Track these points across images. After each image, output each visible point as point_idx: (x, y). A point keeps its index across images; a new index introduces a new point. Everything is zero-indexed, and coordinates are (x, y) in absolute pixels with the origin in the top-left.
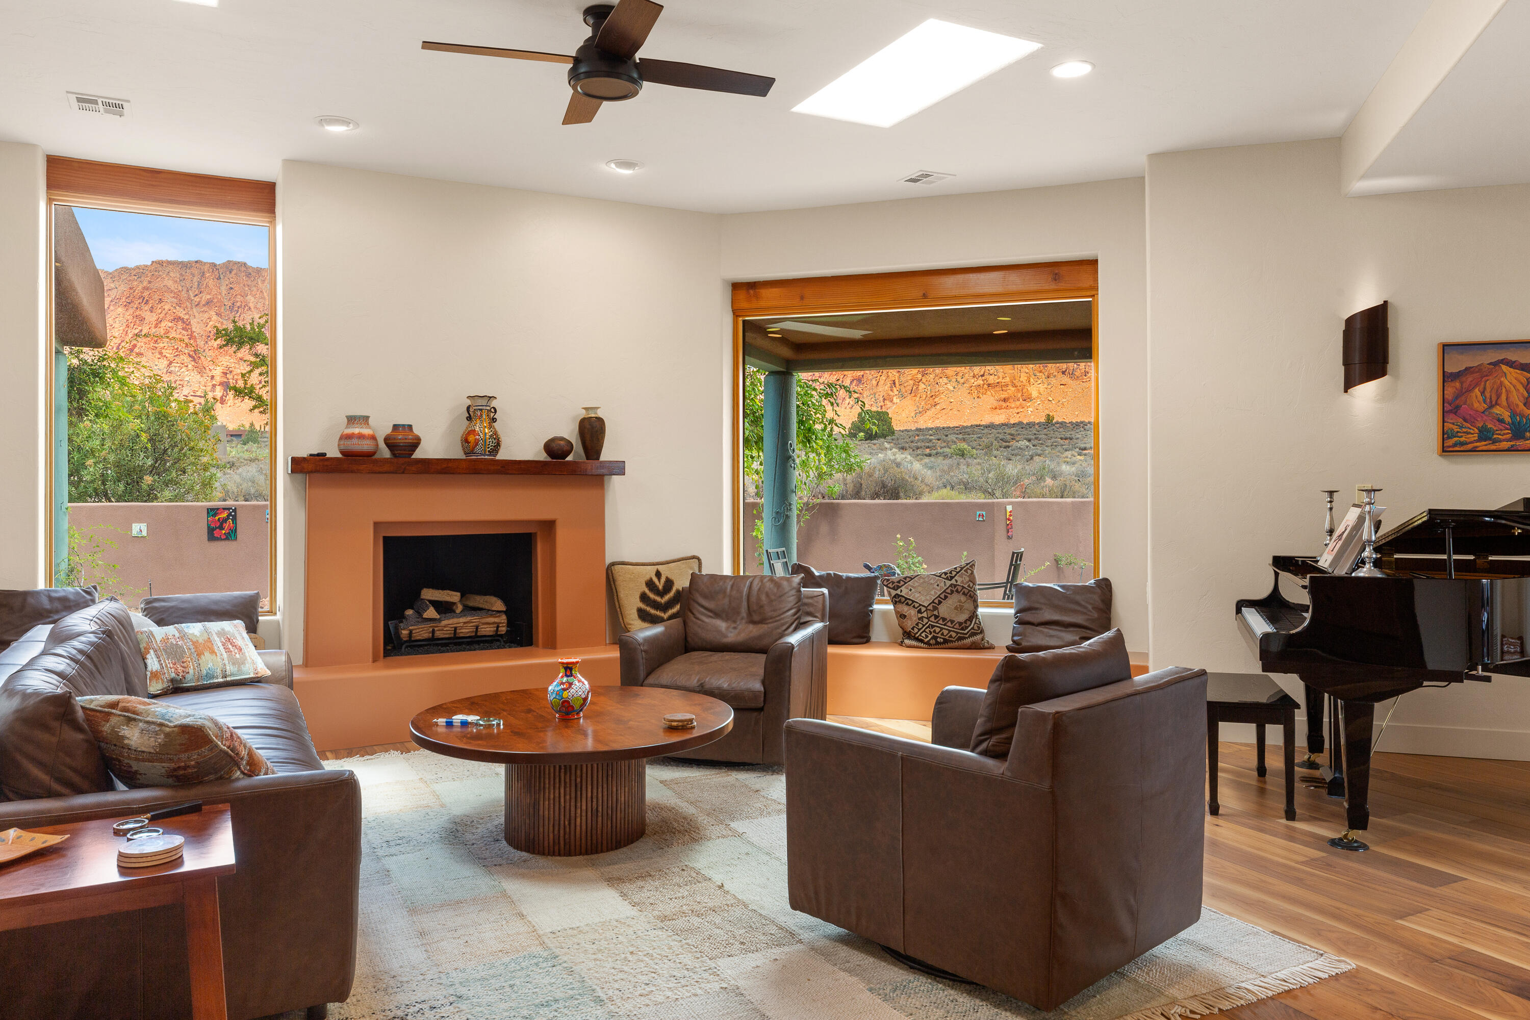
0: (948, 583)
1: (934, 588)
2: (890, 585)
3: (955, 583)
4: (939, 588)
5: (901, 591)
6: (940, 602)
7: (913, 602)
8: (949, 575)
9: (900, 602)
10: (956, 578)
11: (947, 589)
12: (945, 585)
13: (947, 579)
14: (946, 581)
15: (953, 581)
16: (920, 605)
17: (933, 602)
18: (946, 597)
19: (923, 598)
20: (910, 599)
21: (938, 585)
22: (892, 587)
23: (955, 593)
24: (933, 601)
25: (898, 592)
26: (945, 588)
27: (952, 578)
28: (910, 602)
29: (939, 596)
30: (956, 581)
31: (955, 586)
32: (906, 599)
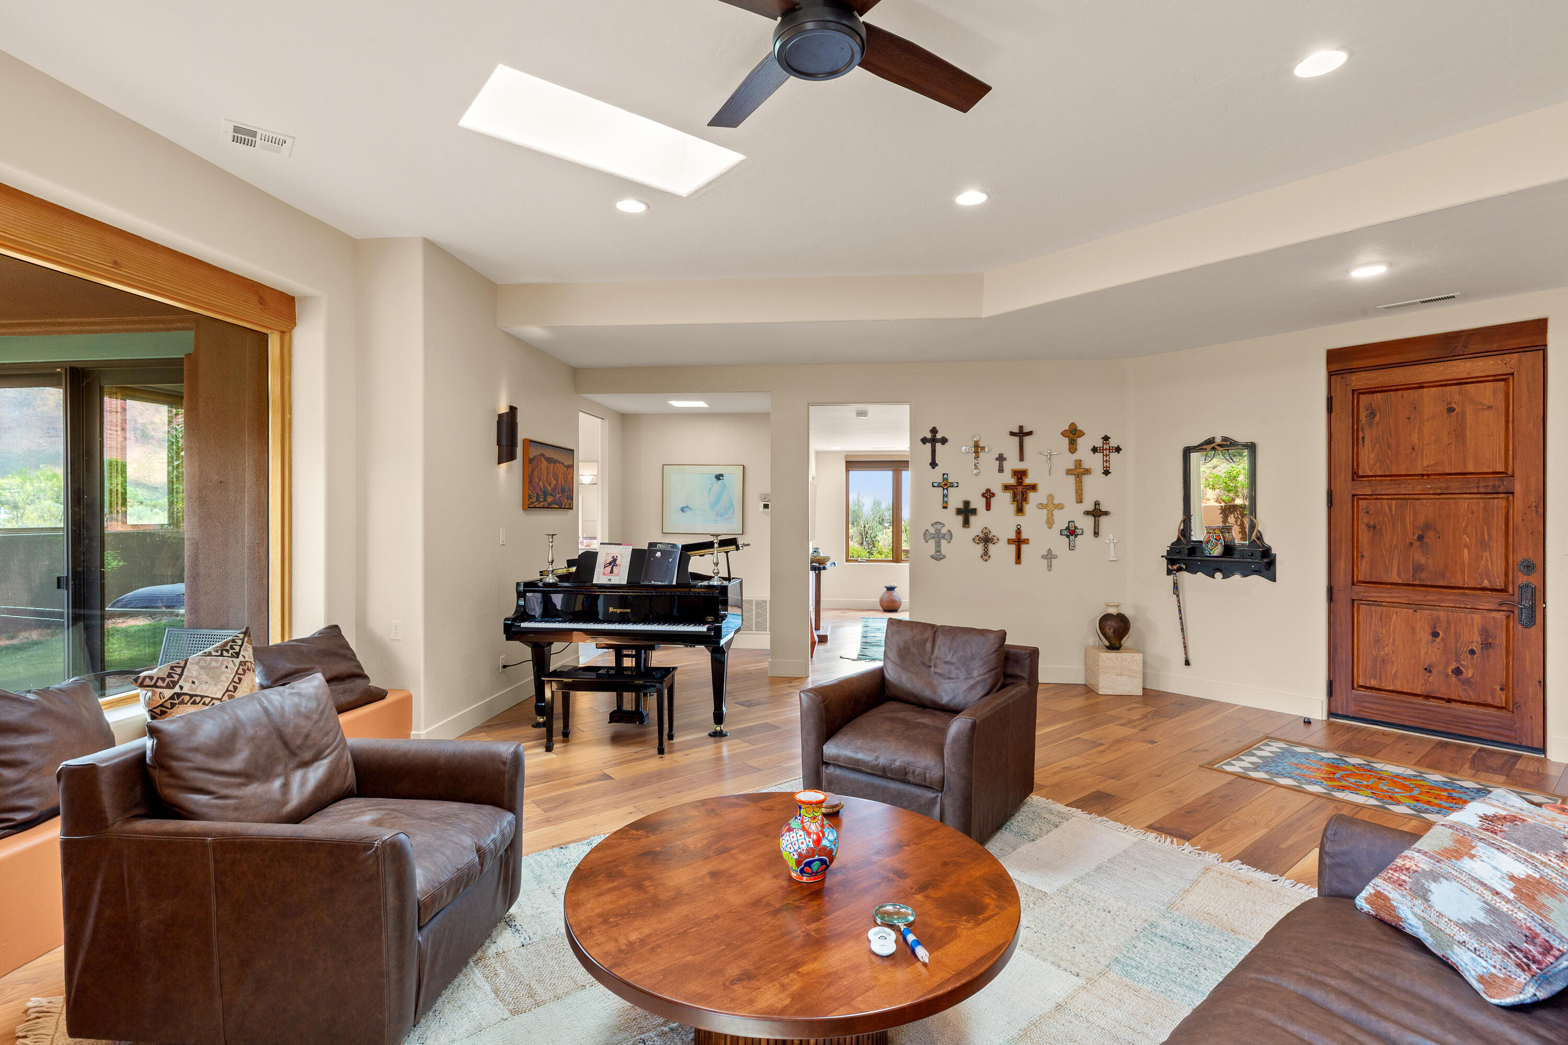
0: (237, 661)
1: (224, 673)
2: (160, 683)
3: (243, 660)
4: (229, 671)
5: (181, 688)
6: (235, 688)
7: (202, 697)
8: (231, 651)
9: (182, 702)
10: (242, 653)
11: (238, 669)
12: (235, 666)
13: (232, 656)
14: (233, 659)
15: (241, 658)
16: (213, 699)
17: (228, 690)
18: (240, 679)
19: (215, 689)
20: (197, 696)
21: (227, 667)
22: (164, 685)
23: (247, 671)
24: (227, 688)
25: (177, 689)
26: (236, 668)
27: (238, 654)
28: (198, 699)
29: (233, 681)
30: (244, 657)
31: (245, 662)
32: (191, 696)
